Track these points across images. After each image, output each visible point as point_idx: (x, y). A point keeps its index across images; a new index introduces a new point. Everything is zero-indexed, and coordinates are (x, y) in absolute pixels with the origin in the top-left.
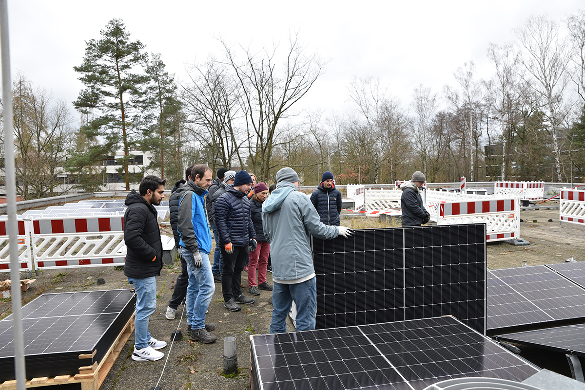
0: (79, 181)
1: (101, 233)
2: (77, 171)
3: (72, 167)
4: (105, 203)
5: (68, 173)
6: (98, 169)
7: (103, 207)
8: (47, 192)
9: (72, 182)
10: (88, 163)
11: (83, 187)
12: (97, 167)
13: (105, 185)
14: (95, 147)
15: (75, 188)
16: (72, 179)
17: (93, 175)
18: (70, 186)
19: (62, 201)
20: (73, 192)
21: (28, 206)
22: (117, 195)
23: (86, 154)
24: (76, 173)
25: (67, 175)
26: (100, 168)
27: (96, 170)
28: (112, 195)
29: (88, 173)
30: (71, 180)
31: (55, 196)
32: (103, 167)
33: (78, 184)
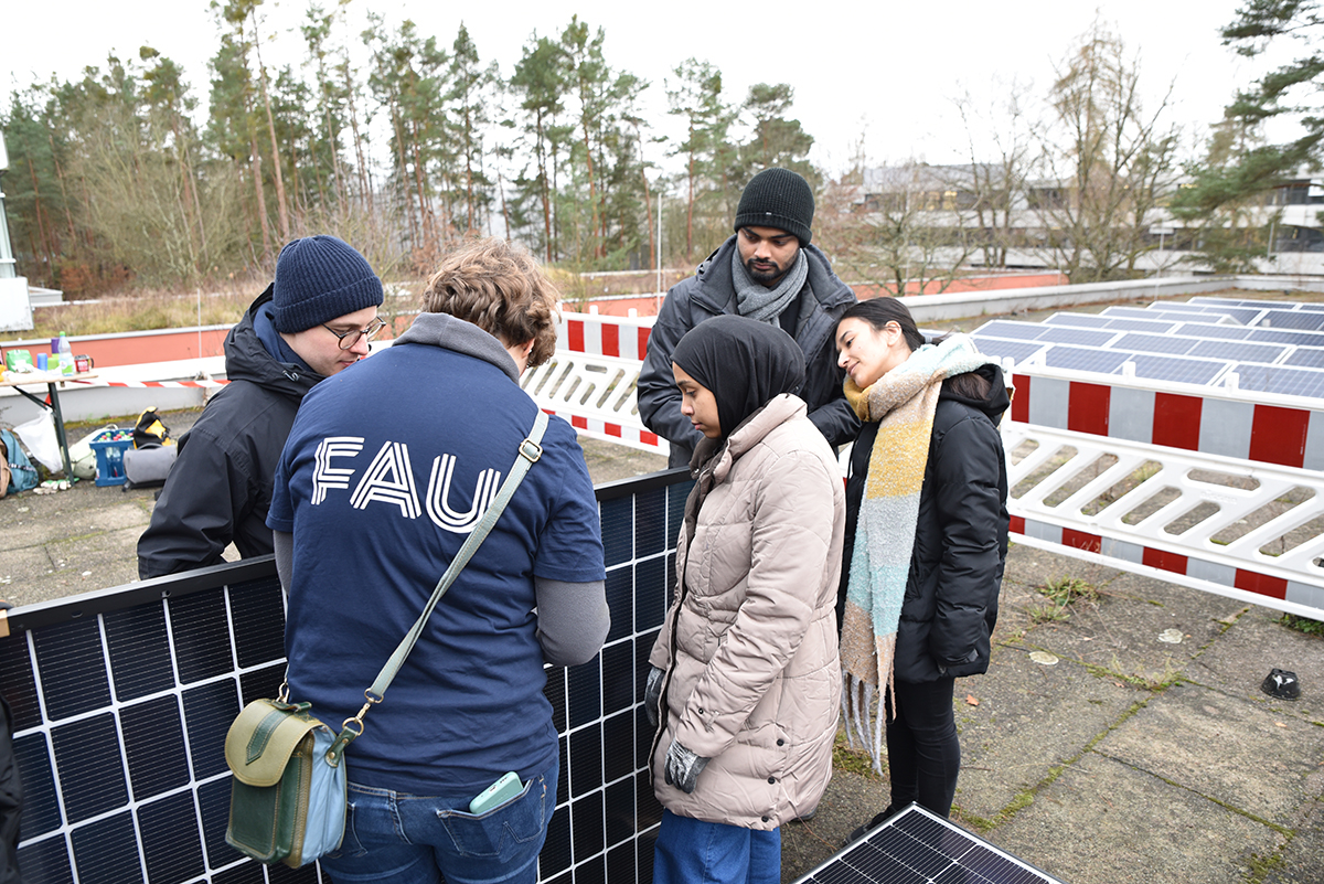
0: (1201, 244)
1: (1254, 469)
2: (1200, 218)
3: (1189, 205)
4: (1266, 311)
5: (1179, 224)
6: (1257, 215)
7: (1259, 324)
8: (1122, 266)
9: (1182, 247)
10: (1234, 197)
11: (1210, 260)
12: (1255, 210)
13: (1273, 258)
14: (1262, 151)
15: (1188, 261)
16: (1185, 236)
17: (1241, 231)
18: (1177, 255)
19: (1149, 293)
20: (1182, 272)
21: (1067, 300)
22: (1303, 288)
23: (1232, 171)
24: (1196, 224)
25: (1175, 229)
26: (1262, 212)
27: (1249, 216)
28: (1289, 287)
29: (1227, 225)
30: (1182, 241)
31: (1136, 278)
32: (1272, 209)
33: (1197, 250)
